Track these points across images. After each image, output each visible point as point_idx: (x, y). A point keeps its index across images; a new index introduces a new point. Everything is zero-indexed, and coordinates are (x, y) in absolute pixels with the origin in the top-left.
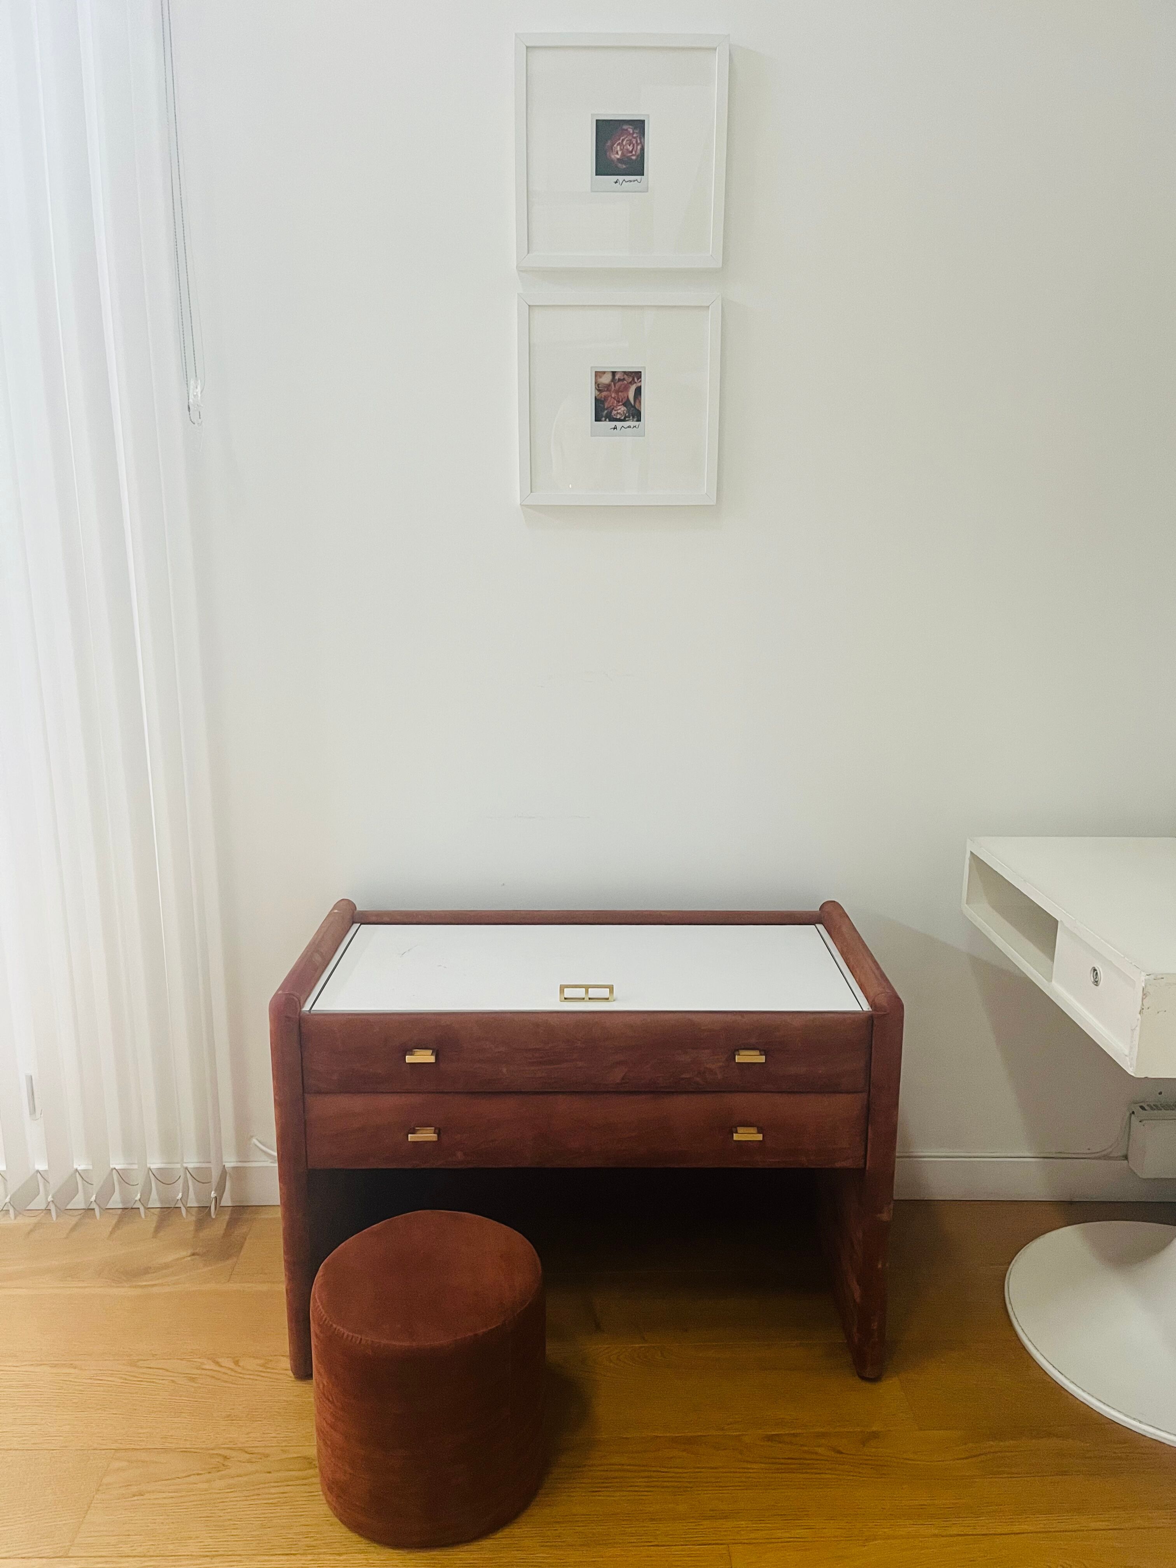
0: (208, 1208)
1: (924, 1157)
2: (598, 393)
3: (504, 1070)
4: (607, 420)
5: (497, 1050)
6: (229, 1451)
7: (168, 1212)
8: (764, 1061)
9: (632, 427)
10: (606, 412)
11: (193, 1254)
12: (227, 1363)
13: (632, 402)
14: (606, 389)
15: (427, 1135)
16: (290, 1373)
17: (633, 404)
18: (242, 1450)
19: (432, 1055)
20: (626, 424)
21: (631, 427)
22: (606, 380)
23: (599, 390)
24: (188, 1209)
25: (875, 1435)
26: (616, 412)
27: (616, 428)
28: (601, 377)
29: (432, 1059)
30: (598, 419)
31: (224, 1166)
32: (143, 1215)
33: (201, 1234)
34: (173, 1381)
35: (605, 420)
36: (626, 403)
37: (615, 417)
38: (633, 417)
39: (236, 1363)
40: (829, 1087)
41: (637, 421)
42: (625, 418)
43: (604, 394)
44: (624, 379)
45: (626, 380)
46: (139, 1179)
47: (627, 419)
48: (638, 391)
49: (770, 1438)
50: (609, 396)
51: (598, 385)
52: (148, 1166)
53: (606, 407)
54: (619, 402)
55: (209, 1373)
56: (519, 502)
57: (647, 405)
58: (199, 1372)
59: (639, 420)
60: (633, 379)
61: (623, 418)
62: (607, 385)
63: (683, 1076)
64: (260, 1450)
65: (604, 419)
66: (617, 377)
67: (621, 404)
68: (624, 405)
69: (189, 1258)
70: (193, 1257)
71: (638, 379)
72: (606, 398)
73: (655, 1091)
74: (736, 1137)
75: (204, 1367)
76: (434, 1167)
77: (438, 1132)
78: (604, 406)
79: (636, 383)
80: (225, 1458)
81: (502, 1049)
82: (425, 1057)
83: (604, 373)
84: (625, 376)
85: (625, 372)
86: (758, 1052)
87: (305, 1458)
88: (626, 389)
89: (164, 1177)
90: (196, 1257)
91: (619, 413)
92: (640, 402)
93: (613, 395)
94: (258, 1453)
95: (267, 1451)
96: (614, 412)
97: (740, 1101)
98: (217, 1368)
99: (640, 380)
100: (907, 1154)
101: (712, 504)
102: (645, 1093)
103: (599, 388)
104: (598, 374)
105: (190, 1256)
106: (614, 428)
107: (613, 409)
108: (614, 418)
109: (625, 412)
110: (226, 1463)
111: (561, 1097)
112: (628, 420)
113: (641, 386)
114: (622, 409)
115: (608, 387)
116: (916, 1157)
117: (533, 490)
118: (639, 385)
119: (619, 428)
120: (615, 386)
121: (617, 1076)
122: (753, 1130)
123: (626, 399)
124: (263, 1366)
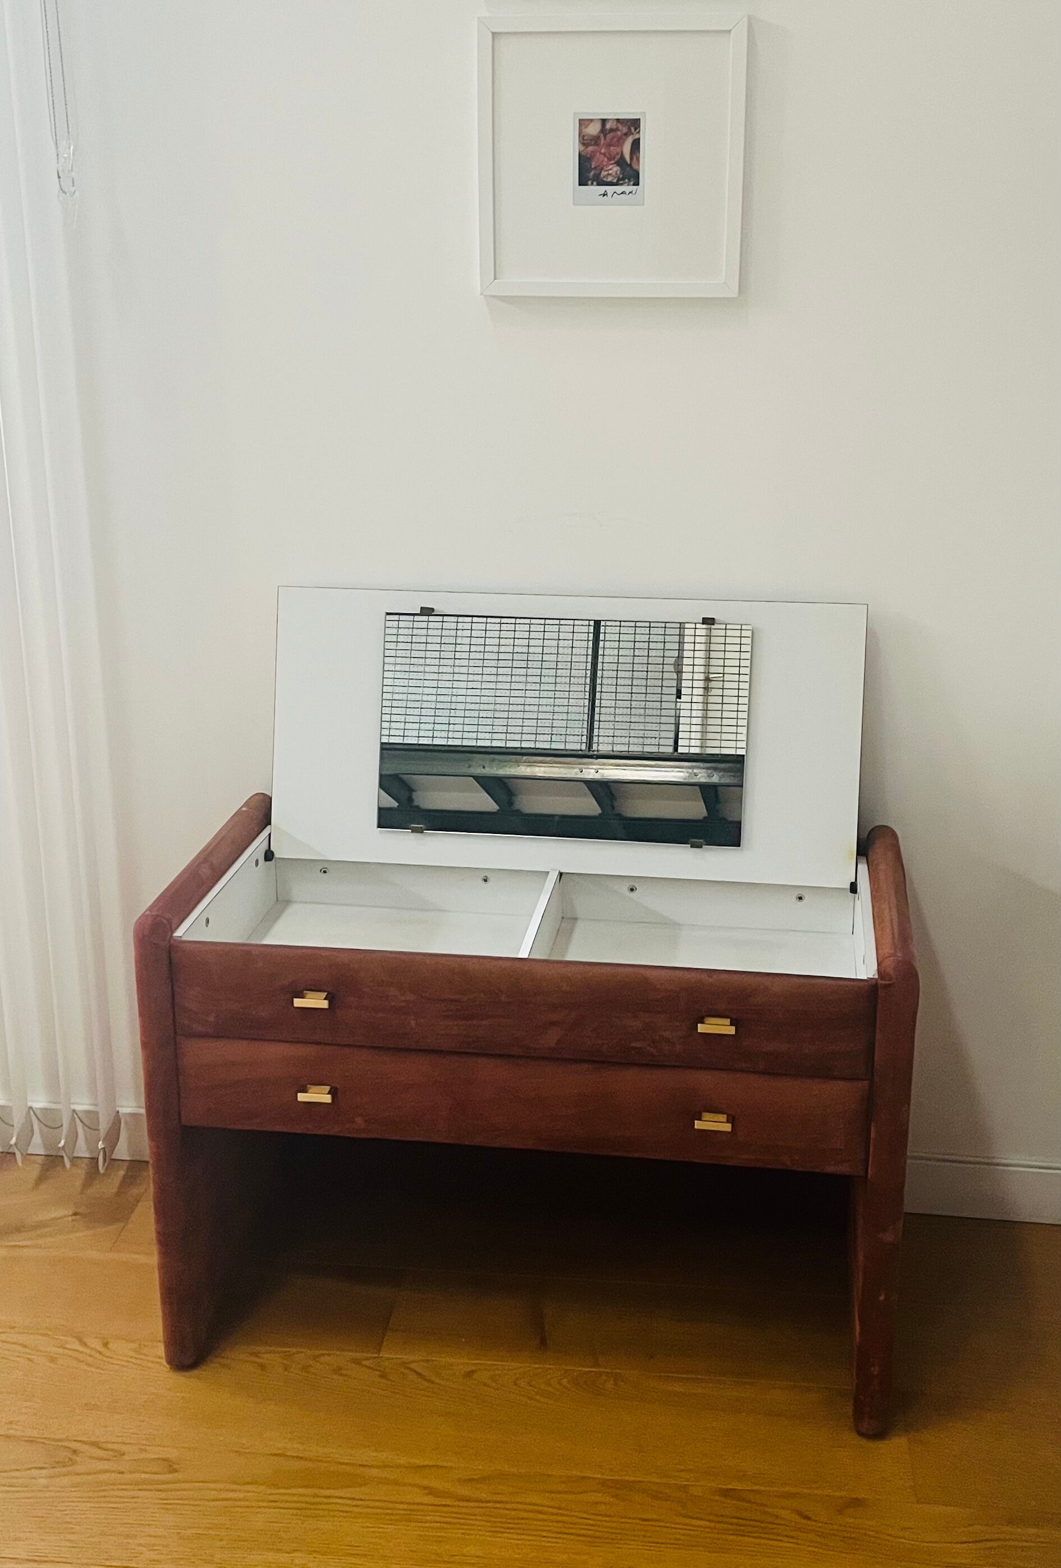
0: (96, 1160)
1: (1010, 1165)
2: (582, 148)
3: (413, 1023)
4: (595, 183)
5: (403, 998)
6: (79, 1444)
7: (53, 1161)
8: (734, 1033)
9: (627, 193)
10: (592, 173)
11: (75, 1214)
12: (96, 1344)
13: (628, 160)
14: (593, 143)
15: (320, 1095)
16: (164, 1362)
17: (629, 163)
18: (95, 1444)
19: (325, 999)
20: (619, 189)
21: (625, 193)
22: (594, 130)
23: (583, 144)
24: (74, 1160)
25: (857, 1503)
26: (606, 173)
27: (607, 194)
28: (587, 126)
29: (324, 1004)
30: (582, 182)
31: (118, 1112)
32: (20, 1163)
33: (90, 1191)
34: (30, 1360)
35: (592, 184)
36: (621, 162)
37: (605, 179)
38: (630, 181)
39: (106, 1345)
40: (822, 1071)
41: (634, 185)
42: (618, 181)
43: (591, 148)
44: (617, 129)
45: (619, 130)
46: (18, 1119)
47: (621, 182)
48: (636, 145)
49: (726, 1493)
50: (597, 152)
51: (584, 136)
52: (30, 1104)
53: (593, 166)
54: (609, 159)
55: (71, 1353)
56: (479, 290)
57: (648, 165)
58: (61, 1351)
59: (637, 184)
60: (629, 129)
61: (615, 181)
62: (594, 137)
63: (633, 1045)
64: (115, 1447)
65: (590, 182)
66: (608, 126)
67: (612, 162)
68: (618, 163)
69: (70, 1219)
70: (74, 1217)
71: (635, 130)
72: (593, 155)
73: (599, 1060)
74: (698, 1125)
75: (68, 1346)
76: (332, 1133)
77: (333, 1092)
78: (591, 165)
79: (633, 134)
80: (75, 1452)
81: (410, 997)
82: (316, 1001)
83: (591, 120)
84: (620, 126)
85: (618, 120)
86: (728, 1021)
87: (164, 1460)
88: (620, 141)
89: (49, 1120)
90: (78, 1217)
91: (611, 174)
92: (638, 159)
93: (603, 151)
94: (112, 1450)
95: (124, 1448)
96: (604, 173)
97: (705, 1080)
98: (81, 1349)
99: (637, 131)
100: (986, 1160)
101: (734, 296)
102: (585, 1061)
103: (585, 141)
104: (583, 123)
105: (71, 1216)
106: (604, 195)
107: (602, 169)
108: (604, 181)
109: (618, 173)
110: (74, 1457)
111: (482, 1061)
112: (622, 184)
113: (639, 139)
114: (615, 169)
115: (595, 140)
116: (998, 1164)
117: (497, 275)
118: (637, 136)
119: (610, 194)
120: (605, 139)
121: (551, 1038)
122: (723, 1118)
123: (619, 156)
124: (135, 1351)
